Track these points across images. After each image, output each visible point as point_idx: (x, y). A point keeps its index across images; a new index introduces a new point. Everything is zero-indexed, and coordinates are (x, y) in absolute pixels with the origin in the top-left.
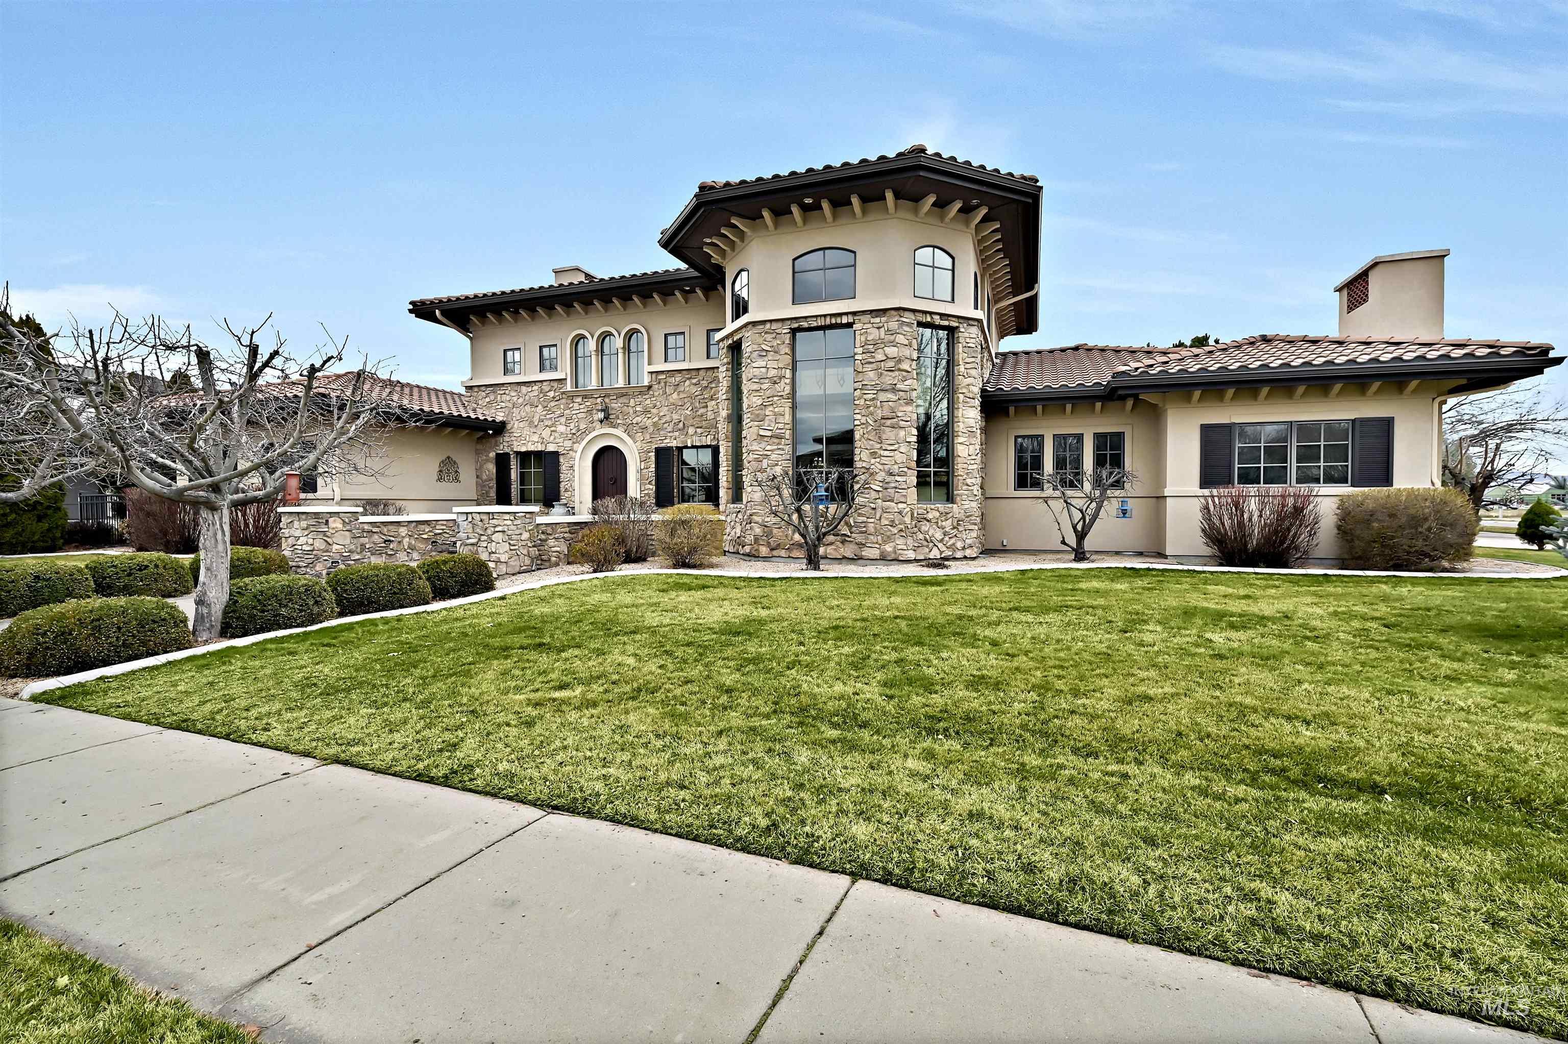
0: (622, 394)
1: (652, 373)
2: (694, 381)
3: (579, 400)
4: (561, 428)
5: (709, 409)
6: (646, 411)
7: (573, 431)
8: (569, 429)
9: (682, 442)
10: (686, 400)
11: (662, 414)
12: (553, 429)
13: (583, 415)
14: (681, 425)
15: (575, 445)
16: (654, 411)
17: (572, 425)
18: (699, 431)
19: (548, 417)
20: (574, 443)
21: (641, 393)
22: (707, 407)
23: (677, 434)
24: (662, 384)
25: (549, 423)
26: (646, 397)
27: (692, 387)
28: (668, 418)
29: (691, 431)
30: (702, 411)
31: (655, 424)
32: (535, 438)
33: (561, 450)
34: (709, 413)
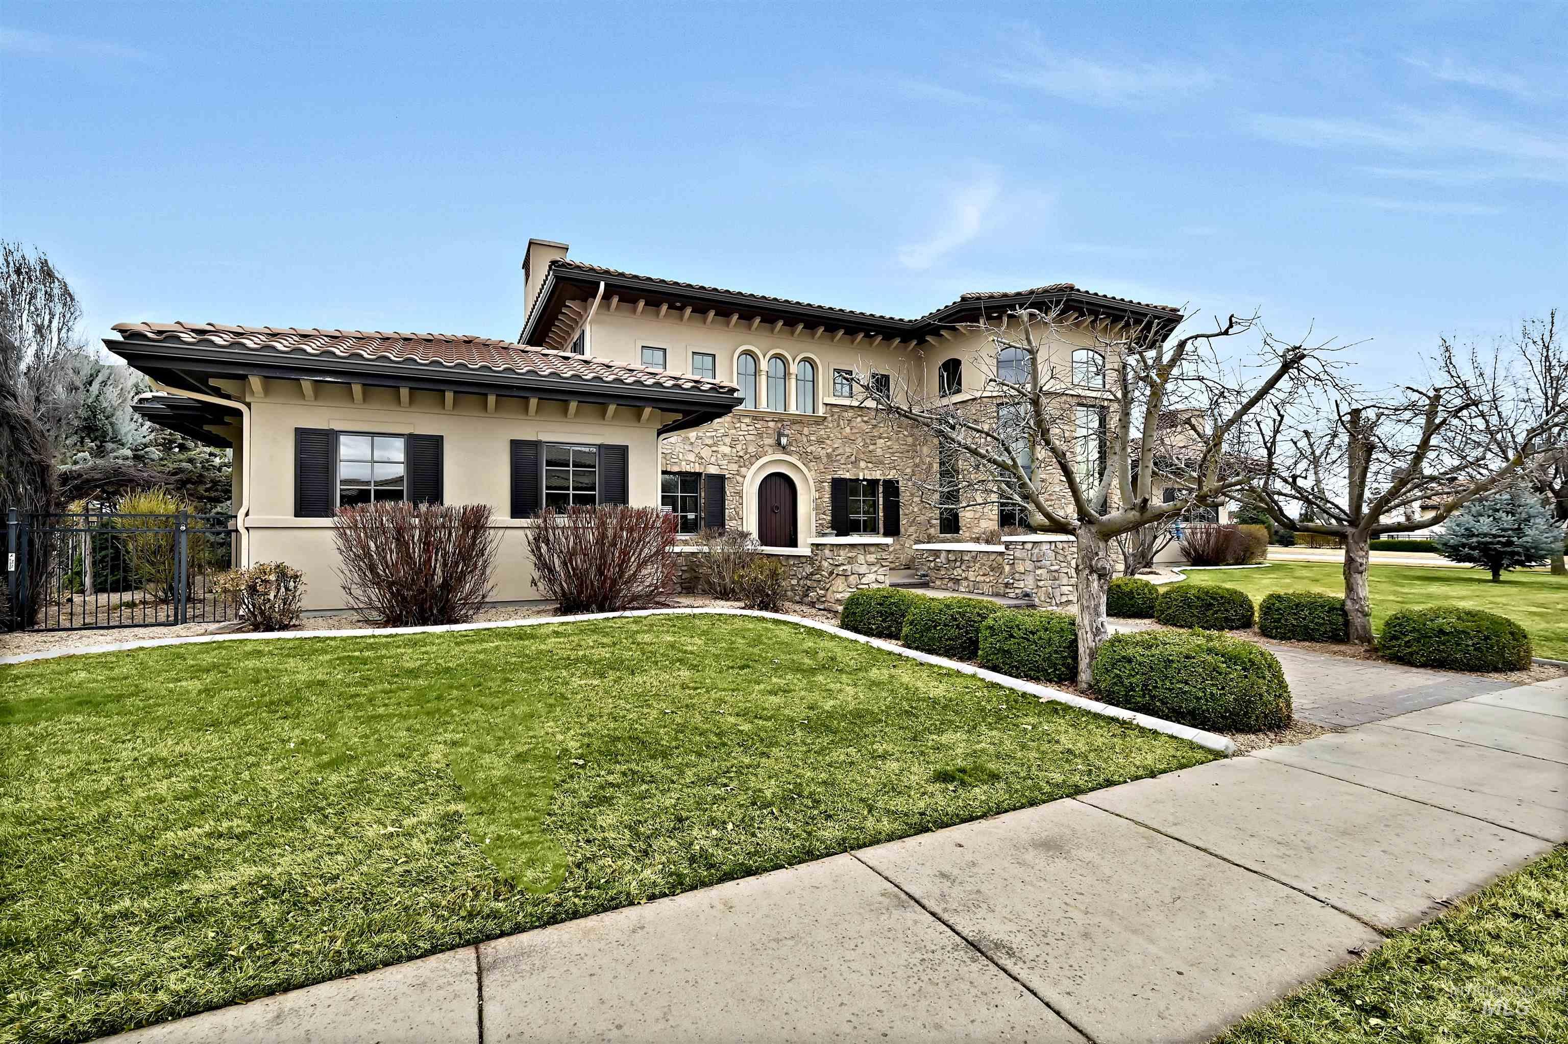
0: (797, 421)
1: (826, 404)
2: (865, 419)
3: (747, 420)
4: (727, 450)
5: (878, 446)
6: (820, 442)
7: (741, 454)
8: (734, 450)
9: (855, 475)
10: (858, 435)
11: (836, 446)
12: (714, 449)
13: (752, 437)
14: (853, 457)
15: (743, 470)
16: (828, 442)
17: (739, 447)
18: (870, 465)
19: (708, 434)
20: (740, 467)
21: (817, 423)
22: (875, 444)
23: (850, 466)
24: (836, 417)
25: (710, 442)
26: (821, 427)
27: (863, 424)
28: (840, 451)
29: (863, 464)
30: (871, 447)
31: (829, 456)
32: (691, 457)
33: (725, 472)
34: (878, 450)
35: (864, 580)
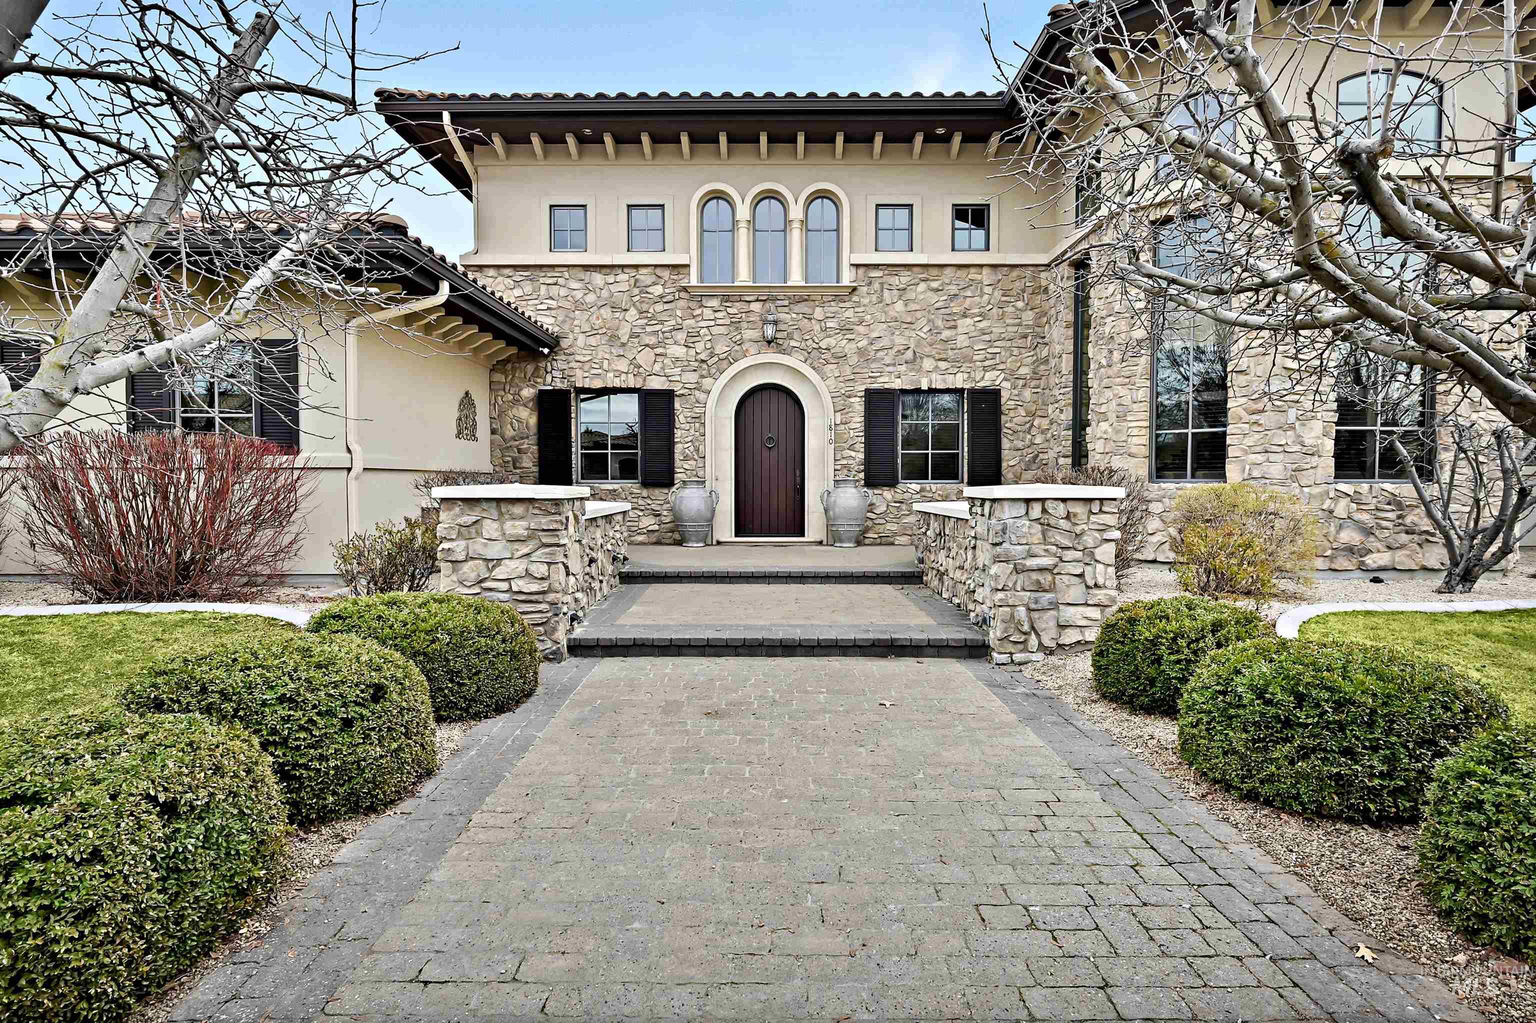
0: (800, 297)
1: (857, 266)
2: (935, 285)
3: (715, 303)
4: (679, 351)
5: (960, 330)
6: (845, 329)
7: (703, 356)
8: (692, 352)
9: (912, 382)
10: (919, 315)
11: (875, 335)
12: (659, 350)
13: (722, 330)
14: (909, 354)
15: (707, 382)
16: (861, 329)
17: (700, 347)
18: (943, 365)
19: (648, 329)
20: (702, 377)
21: (838, 298)
22: (955, 327)
23: (903, 368)
24: (876, 286)
25: (652, 340)
26: (847, 305)
27: (930, 294)
28: (885, 342)
29: (928, 364)
30: (946, 334)
31: (861, 352)
32: (623, 365)
33: (677, 388)
34: (961, 338)
35: (500, 573)
